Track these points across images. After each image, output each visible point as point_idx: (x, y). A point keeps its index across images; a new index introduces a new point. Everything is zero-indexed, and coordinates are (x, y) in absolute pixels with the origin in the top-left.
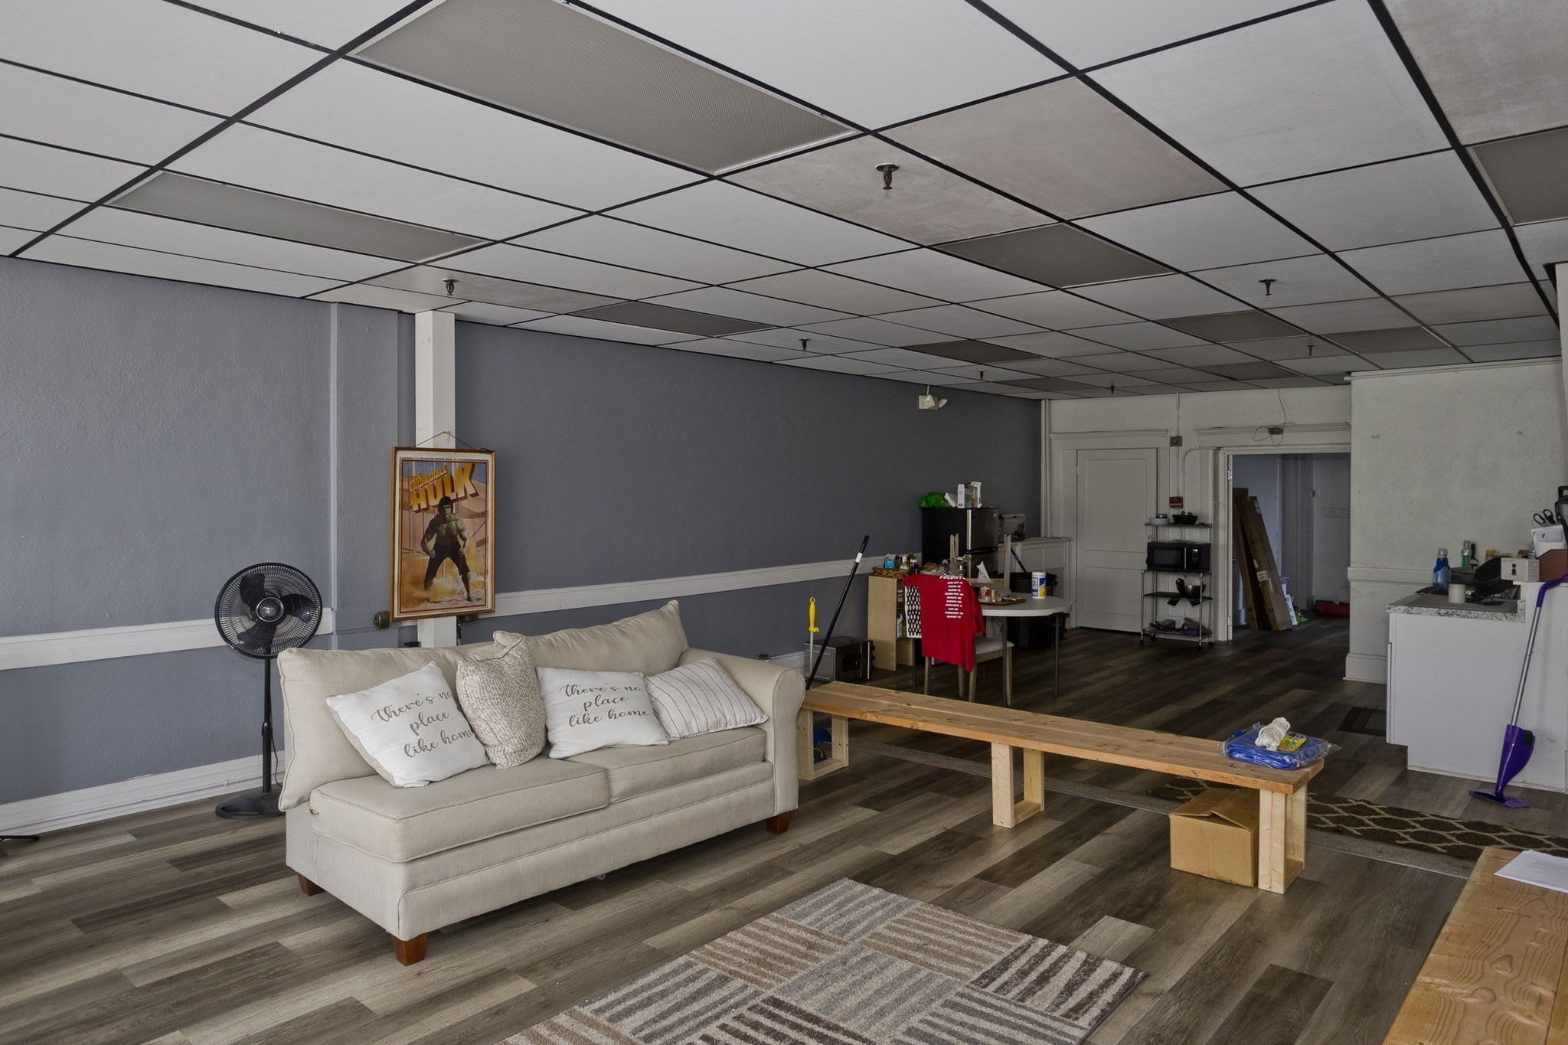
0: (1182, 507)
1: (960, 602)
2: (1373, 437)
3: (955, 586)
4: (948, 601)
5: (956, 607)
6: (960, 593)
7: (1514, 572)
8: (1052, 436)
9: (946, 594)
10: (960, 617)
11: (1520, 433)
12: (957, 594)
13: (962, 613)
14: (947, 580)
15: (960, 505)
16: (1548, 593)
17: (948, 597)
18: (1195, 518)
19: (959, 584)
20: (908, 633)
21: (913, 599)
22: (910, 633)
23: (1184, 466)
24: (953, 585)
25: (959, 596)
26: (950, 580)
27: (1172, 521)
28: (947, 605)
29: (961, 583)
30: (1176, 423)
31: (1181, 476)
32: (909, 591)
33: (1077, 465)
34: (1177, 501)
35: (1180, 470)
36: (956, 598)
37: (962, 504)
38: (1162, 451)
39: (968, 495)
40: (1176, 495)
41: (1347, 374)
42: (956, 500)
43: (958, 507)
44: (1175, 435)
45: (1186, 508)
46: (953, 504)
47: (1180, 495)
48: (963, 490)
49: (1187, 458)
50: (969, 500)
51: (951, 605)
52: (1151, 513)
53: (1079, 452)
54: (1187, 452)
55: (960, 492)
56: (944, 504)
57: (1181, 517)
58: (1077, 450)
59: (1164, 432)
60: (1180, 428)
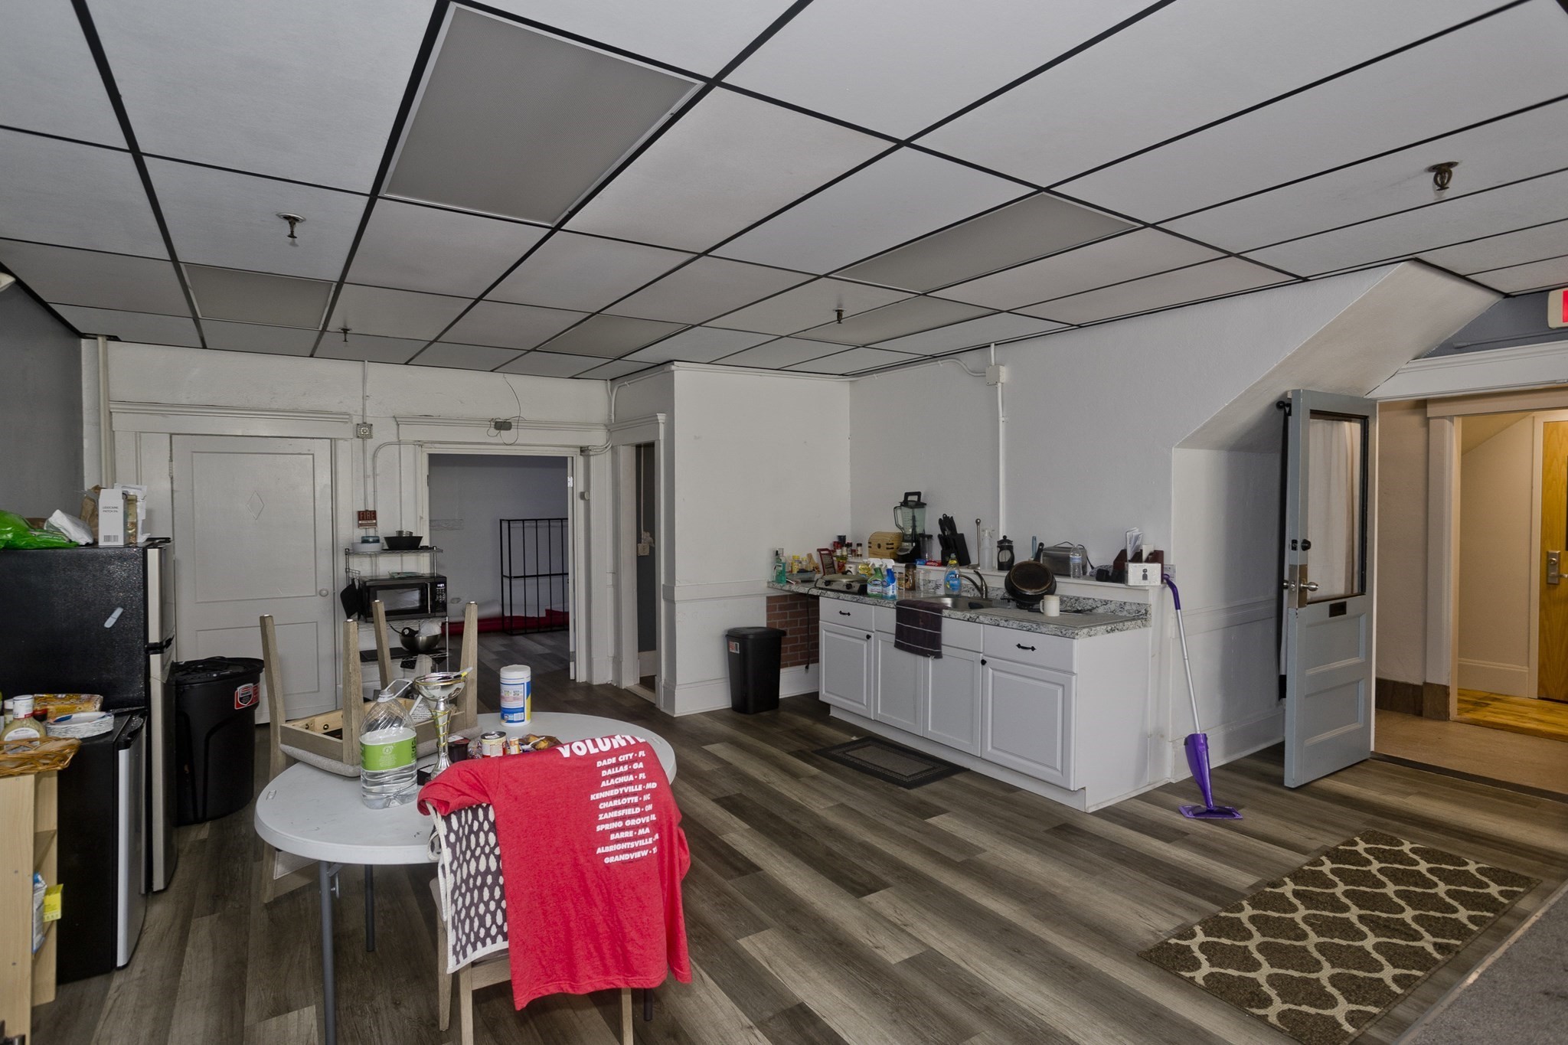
0: (378, 526)
3: (625, 768)
5: (644, 826)
6: (644, 782)
7: (1145, 577)
8: (113, 406)
14: (591, 759)
15: (107, 538)
17: (601, 806)
18: (419, 538)
19: (636, 760)
23: (374, 468)
24: (618, 764)
26: (603, 755)
27: (385, 547)
28: (599, 828)
30: (364, 405)
31: (370, 482)
32: (455, 824)
33: (171, 460)
34: (367, 517)
35: (369, 472)
36: (635, 799)
37: (116, 538)
38: (340, 443)
39: (126, 515)
40: (362, 509)
41: (671, 362)
42: (93, 529)
43: (102, 543)
44: (360, 422)
45: (386, 527)
46: (82, 537)
47: (371, 508)
48: (120, 503)
49: (379, 455)
50: (129, 524)
51: (620, 824)
52: (325, 538)
53: (174, 436)
54: (379, 447)
55: (107, 509)
56: (46, 537)
57: (388, 539)
58: (171, 435)
59: (343, 417)
60: (368, 413)
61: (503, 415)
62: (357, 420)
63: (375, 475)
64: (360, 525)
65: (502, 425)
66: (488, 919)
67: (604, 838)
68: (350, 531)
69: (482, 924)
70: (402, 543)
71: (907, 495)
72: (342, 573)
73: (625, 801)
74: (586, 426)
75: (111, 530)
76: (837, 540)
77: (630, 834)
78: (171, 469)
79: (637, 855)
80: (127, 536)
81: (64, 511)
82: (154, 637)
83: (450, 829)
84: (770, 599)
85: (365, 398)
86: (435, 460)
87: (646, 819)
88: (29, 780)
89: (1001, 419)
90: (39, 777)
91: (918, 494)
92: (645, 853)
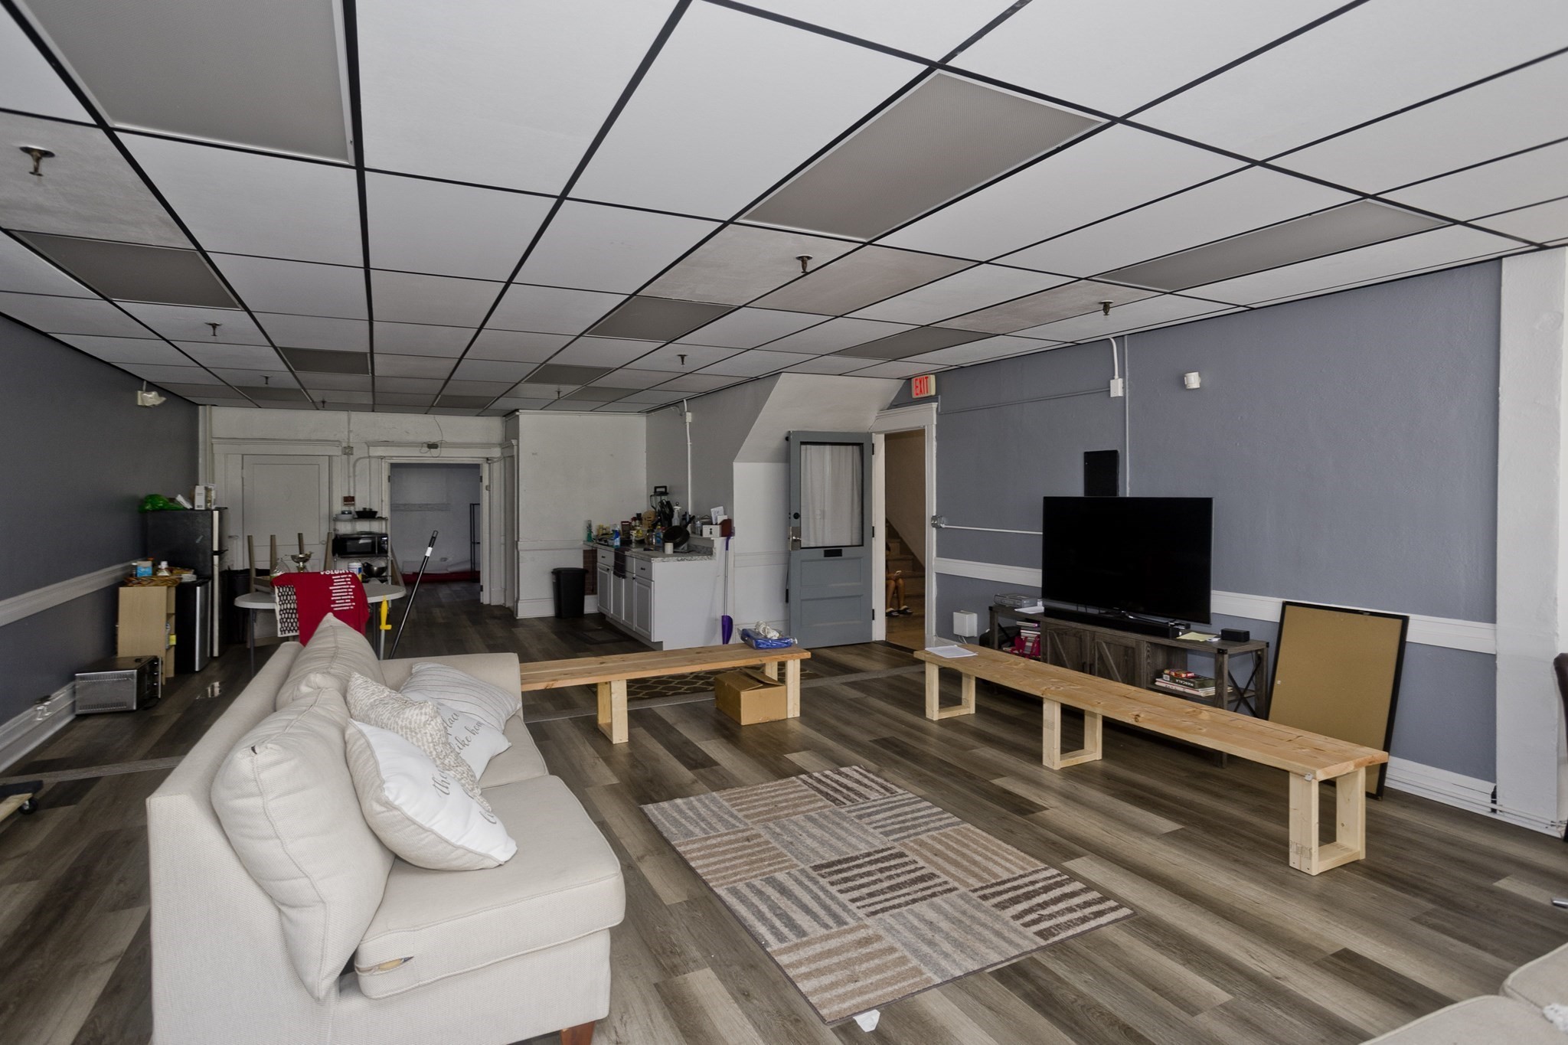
0: (354, 505)
1: (351, 593)
2: (533, 454)
3: (343, 580)
4: (334, 595)
5: (348, 599)
6: (349, 585)
7: (711, 533)
8: (213, 440)
9: (331, 588)
10: (352, 607)
11: (612, 455)
12: (348, 586)
13: (354, 604)
14: (331, 575)
15: (198, 506)
16: (730, 541)
17: (334, 591)
18: (376, 513)
19: (348, 577)
20: (279, 633)
21: (285, 598)
22: (281, 631)
23: (354, 472)
24: (341, 578)
25: (350, 588)
26: (335, 575)
27: (356, 516)
28: (333, 598)
29: (350, 576)
30: (349, 436)
31: (352, 479)
32: (281, 591)
33: (242, 468)
34: (349, 500)
35: (351, 474)
36: (346, 590)
37: (201, 506)
38: (335, 458)
39: (206, 497)
40: (347, 495)
41: (517, 410)
42: (192, 502)
43: (196, 508)
44: (346, 446)
45: (359, 505)
46: (189, 506)
47: (352, 495)
48: (203, 492)
49: (358, 464)
50: (207, 501)
51: (339, 598)
52: (325, 510)
53: (245, 456)
54: (357, 460)
55: (199, 494)
56: (175, 506)
57: (358, 513)
58: (243, 455)
59: (336, 442)
60: (351, 440)
61: (433, 440)
62: (344, 445)
63: (355, 476)
64: (345, 505)
65: (432, 446)
66: (294, 624)
67: (334, 602)
68: (338, 507)
69: (292, 625)
70: (368, 515)
71: (656, 488)
72: (332, 531)
73: (342, 590)
74: (488, 445)
75: (200, 502)
76: (635, 516)
77: (343, 601)
78: (242, 473)
79: (345, 608)
80: (206, 505)
81: (182, 495)
82: (216, 548)
83: (279, 592)
84: (585, 551)
85: (350, 432)
86: (393, 466)
87: (349, 597)
88: (165, 588)
89: (689, 443)
90: (169, 587)
91: (665, 487)
92: (348, 608)
